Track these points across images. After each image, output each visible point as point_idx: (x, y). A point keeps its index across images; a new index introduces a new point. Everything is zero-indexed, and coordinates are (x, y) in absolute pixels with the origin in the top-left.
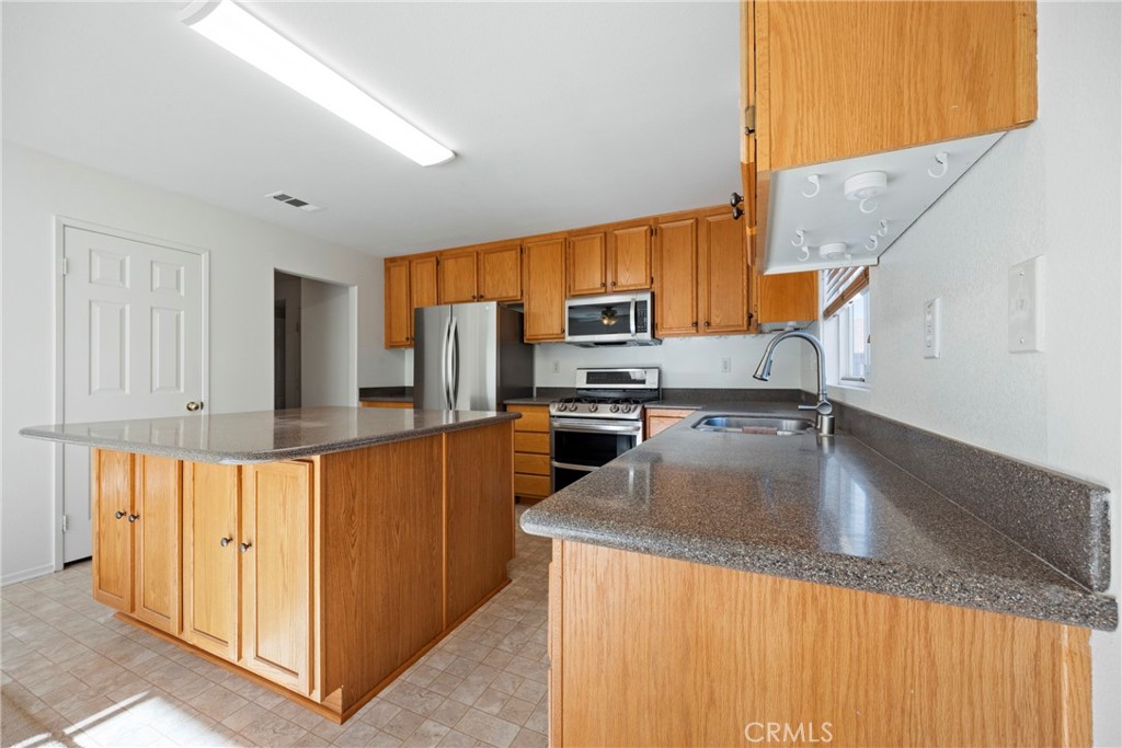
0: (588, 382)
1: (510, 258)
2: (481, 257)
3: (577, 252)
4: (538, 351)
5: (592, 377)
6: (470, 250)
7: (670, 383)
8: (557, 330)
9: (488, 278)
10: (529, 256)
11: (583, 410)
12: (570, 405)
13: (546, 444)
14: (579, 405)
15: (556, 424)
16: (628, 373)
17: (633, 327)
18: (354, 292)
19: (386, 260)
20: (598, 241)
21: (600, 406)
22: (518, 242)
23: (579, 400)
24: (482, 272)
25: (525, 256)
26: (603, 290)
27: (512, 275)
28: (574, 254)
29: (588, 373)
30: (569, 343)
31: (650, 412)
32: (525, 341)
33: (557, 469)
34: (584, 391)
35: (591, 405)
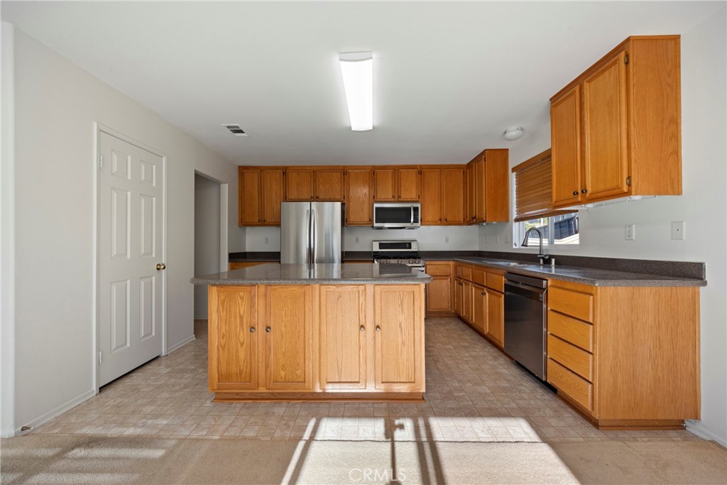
0: (379, 248)
1: (337, 176)
2: (316, 174)
3: (378, 178)
4: (346, 231)
5: (382, 246)
8: (366, 219)
9: (321, 187)
10: (349, 177)
17: (412, 220)
18: (225, 188)
19: (239, 167)
20: (390, 173)
22: (342, 168)
24: (317, 182)
25: (346, 177)
26: (393, 200)
27: (337, 187)
29: (380, 244)
30: (375, 227)
32: (346, 225)
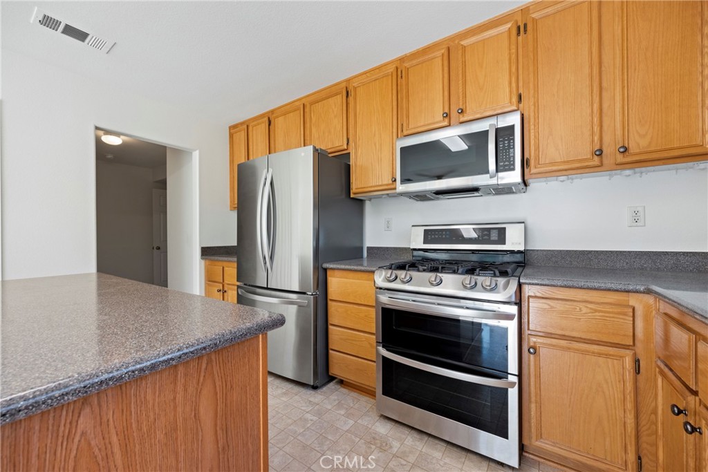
0: (425, 242)
1: (336, 103)
2: (307, 110)
3: (411, 79)
4: (368, 207)
5: (430, 236)
6: (297, 104)
7: (541, 243)
8: (387, 180)
9: (314, 130)
10: (355, 99)
11: (421, 281)
12: (402, 274)
13: (371, 322)
14: (414, 274)
15: (385, 299)
16: (459, 229)
17: (492, 165)
18: (196, 155)
19: (230, 127)
20: (438, 61)
21: (447, 277)
22: (344, 85)
23: (413, 266)
24: (308, 125)
25: (351, 99)
26: (446, 123)
27: (337, 124)
28: (407, 84)
29: (426, 231)
30: (402, 194)
31: (528, 291)
32: (352, 196)
33: (384, 358)
34: (421, 253)
35: (432, 276)
